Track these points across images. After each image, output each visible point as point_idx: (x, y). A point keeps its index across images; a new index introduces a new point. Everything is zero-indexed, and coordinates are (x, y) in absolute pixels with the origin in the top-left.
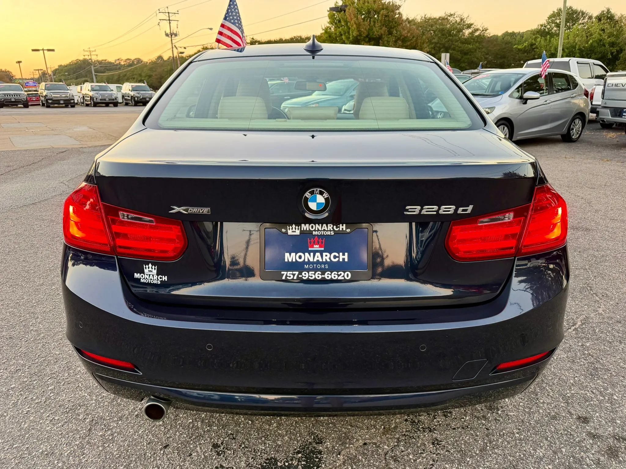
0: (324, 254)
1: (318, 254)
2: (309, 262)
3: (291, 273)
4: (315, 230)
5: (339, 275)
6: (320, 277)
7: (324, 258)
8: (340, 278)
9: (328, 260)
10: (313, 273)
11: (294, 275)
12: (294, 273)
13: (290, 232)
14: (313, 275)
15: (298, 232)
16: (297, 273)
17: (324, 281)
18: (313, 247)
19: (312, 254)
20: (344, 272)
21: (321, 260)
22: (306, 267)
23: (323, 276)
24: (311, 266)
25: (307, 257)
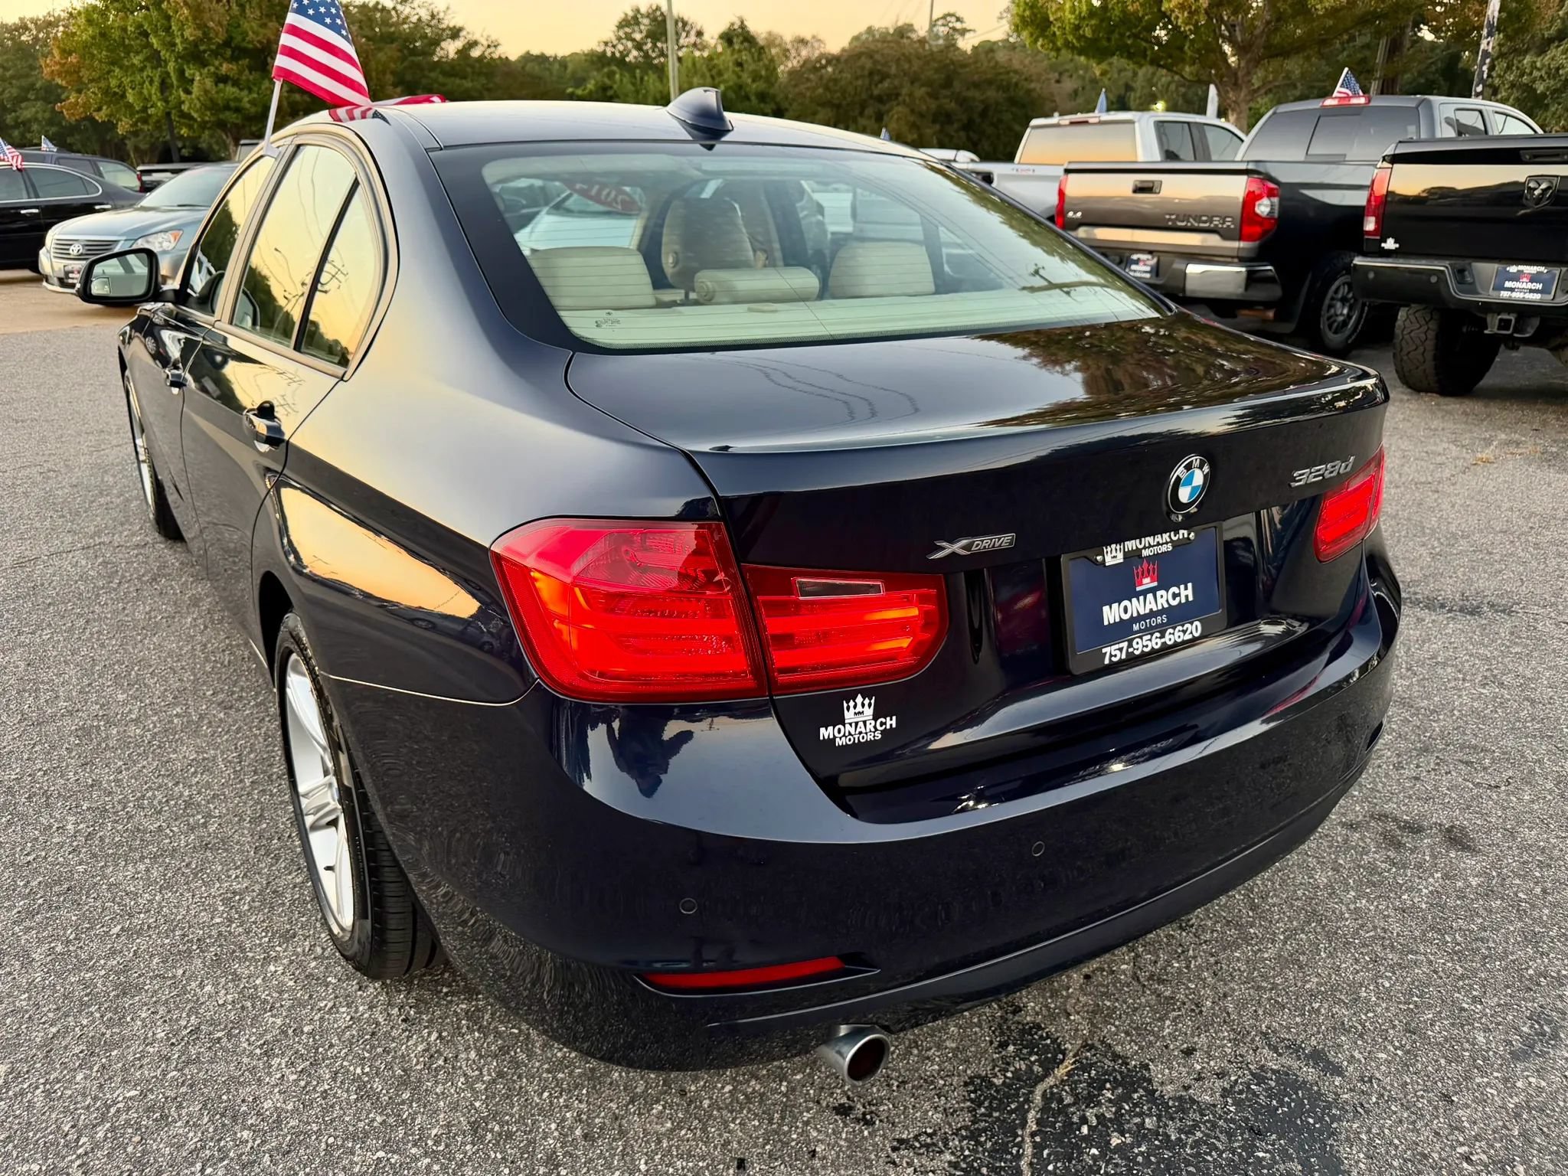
0: (1159, 593)
1: (1150, 596)
2: (1140, 618)
3: (1117, 646)
4: (1145, 548)
5: (1184, 632)
6: (1160, 642)
7: (1159, 600)
8: (1188, 637)
9: (1166, 606)
10: (1149, 637)
11: (1121, 650)
12: (1121, 645)
13: (1109, 561)
14: (1149, 643)
15: (1120, 559)
16: (1125, 645)
17: (1166, 650)
18: (1141, 584)
19: (1141, 598)
20: (1192, 623)
21: (1155, 609)
22: (1136, 627)
23: (1163, 640)
24: (1142, 625)
25: (1137, 607)
